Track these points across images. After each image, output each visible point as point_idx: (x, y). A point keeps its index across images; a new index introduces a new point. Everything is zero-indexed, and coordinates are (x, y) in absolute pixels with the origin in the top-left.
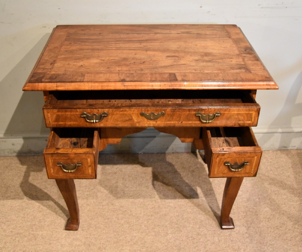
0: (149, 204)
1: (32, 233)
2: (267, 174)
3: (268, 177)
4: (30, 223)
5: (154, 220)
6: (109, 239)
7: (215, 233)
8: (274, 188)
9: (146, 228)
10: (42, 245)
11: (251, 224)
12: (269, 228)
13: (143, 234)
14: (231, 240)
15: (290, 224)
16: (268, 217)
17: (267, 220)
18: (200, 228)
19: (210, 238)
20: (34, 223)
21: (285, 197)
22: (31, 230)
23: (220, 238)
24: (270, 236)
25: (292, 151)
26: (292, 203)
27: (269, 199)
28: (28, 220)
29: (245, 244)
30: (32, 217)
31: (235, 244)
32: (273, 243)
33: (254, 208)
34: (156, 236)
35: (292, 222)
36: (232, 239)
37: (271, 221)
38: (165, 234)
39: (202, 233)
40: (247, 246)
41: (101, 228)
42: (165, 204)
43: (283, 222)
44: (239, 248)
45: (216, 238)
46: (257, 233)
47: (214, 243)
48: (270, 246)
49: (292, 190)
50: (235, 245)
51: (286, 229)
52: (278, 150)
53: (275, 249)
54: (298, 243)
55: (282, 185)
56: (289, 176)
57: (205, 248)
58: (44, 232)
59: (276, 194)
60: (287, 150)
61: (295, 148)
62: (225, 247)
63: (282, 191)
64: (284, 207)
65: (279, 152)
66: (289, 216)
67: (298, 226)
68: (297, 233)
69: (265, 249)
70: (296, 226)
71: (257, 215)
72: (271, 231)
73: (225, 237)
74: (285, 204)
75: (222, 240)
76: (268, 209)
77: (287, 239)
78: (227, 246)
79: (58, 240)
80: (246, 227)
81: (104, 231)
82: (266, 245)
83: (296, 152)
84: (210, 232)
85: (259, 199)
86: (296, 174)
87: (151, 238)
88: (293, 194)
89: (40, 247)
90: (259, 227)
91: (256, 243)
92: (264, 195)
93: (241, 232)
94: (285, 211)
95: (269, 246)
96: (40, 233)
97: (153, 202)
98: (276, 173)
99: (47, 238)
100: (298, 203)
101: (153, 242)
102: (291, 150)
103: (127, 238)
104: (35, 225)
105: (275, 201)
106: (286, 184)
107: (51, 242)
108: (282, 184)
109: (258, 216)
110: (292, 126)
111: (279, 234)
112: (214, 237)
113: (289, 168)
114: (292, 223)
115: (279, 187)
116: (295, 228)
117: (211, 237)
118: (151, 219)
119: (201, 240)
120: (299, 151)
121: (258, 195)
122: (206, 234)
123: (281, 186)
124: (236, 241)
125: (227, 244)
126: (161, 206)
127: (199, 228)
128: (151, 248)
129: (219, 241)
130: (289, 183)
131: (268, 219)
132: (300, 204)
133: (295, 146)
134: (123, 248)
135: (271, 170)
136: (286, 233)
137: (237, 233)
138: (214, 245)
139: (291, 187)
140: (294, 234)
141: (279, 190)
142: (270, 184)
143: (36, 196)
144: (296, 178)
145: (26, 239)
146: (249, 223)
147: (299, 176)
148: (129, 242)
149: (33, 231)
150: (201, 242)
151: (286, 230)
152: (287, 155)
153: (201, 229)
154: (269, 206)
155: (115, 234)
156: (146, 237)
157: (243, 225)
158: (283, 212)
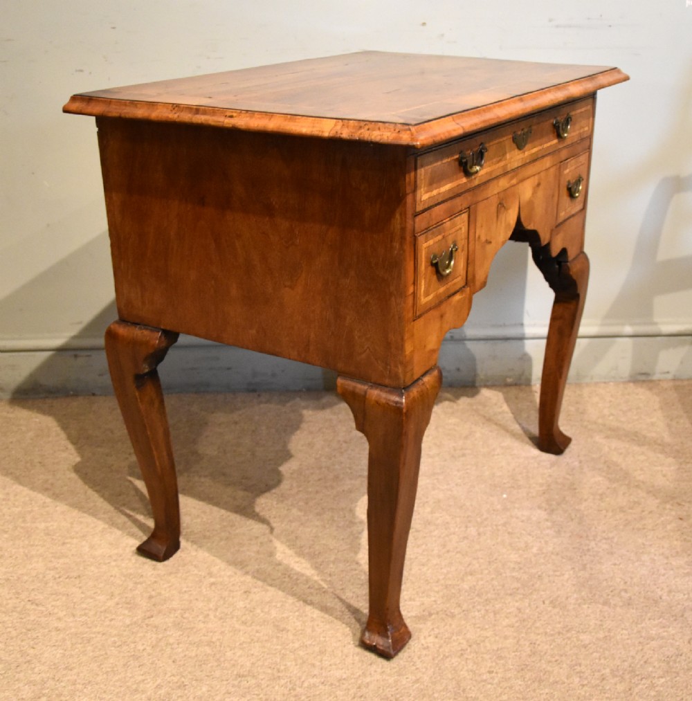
0: (312, 474)
1: (23, 525)
2: (600, 421)
3: (604, 425)
4: (20, 509)
5: (321, 500)
6: (208, 534)
7: (470, 522)
8: (615, 444)
9: (302, 514)
10: (44, 546)
11: (559, 504)
12: (601, 511)
13: (294, 524)
14: (509, 533)
15: (652, 503)
16: (600, 492)
17: (598, 497)
18: (435, 513)
19: (457, 530)
20: (29, 509)
21: (642, 458)
22: (21, 520)
23: (481, 530)
24: (605, 524)
25: (661, 383)
26: (659, 468)
27: (605, 462)
28: (17, 503)
29: (543, 538)
30: (27, 499)
31: (519, 538)
32: (611, 535)
33: (568, 476)
34: (325, 527)
35: (657, 498)
36: (510, 530)
37: (608, 499)
38: (347, 523)
39: (439, 521)
40: (546, 542)
41: (190, 515)
42: (351, 473)
43: (636, 500)
44: (526, 547)
45: (472, 528)
46: (572, 520)
47: (465, 538)
48: (604, 541)
49: (660, 446)
50: (517, 540)
51: (643, 511)
52: (629, 381)
53: (613, 545)
54: (672, 534)
55: (636, 438)
56: (653, 424)
57: (444, 546)
58: (52, 523)
59: (621, 454)
60: (651, 381)
61: (670, 376)
62: (494, 545)
63: (636, 448)
64: (640, 475)
65: (631, 384)
66: (651, 489)
67: (672, 505)
68: (668, 518)
69: (590, 547)
70: (668, 506)
71: (575, 489)
72: (605, 516)
73: (495, 527)
74: (641, 469)
75: (485, 534)
76: (600, 479)
77: (644, 529)
78: (498, 543)
79: (83, 536)
80: (545, 510)
81: (199, 520)
82: (594, 540)
83: (671, 384)
84: (458, 519)
85: (580, 462)
86: (671, 420)
87: (311, 531)
88: (661, 453)
89: (38, 550)
90: (578, 510)
91: (570, 536)
92: (594, 456)
93: (534, 519)
94: (643, 482)
95: (600, 541)
96: (43, 526)
97: (323, 469)
98: (623, 419)
99: (57, 535)
100: (672, 468)
101: (315, 537)
102: (659, 380)
103: (254, 530)
104: (30, 512)
105: (618, 466)
106: (645, 437)
107: (67, 541)
108: (636, 436)
109: (577, 491)
110: (656, 319)
111: (626, 520)
112: (467, 527)
113: (655, 410)
114: (658, 501)
115: (628, 441)
116: (664, 509)
117: (460, 528)
118: (315, 499)
119: (436, 533)
120: (678, 383)
121: (579, 456)
122: (447, 523)
123: (634, 440)
124: (521, 534)
125: (497, 539)
126: (341, 476)
127: (432, 512)
128: (310, 548)
129: (479, 534)
130: (654, 435)
131: (601, 495)
132: (679, 469)
133: (668, 372)
134: (241, 549)
135: (612, 414)
136: (641, 518)
137: (523, 521)
138: (466, 541)
139: (659, 442)
140: (662, 519)
141: (627, 446)
142: (607, 437)
143: (40, 463)
144: (669, 426)
145: (6, 536)
146: (554, 503)
147: (677, 422)
148: (257, 537)
149: (24, 521)
150: (435, 536)
151: (644, 514)
152: (650, 389)
153: (437, 515)
154: (604, 474)
155: (225, 524)
156: (300, 529)
157: (540, 507)
158: (636, 484)
